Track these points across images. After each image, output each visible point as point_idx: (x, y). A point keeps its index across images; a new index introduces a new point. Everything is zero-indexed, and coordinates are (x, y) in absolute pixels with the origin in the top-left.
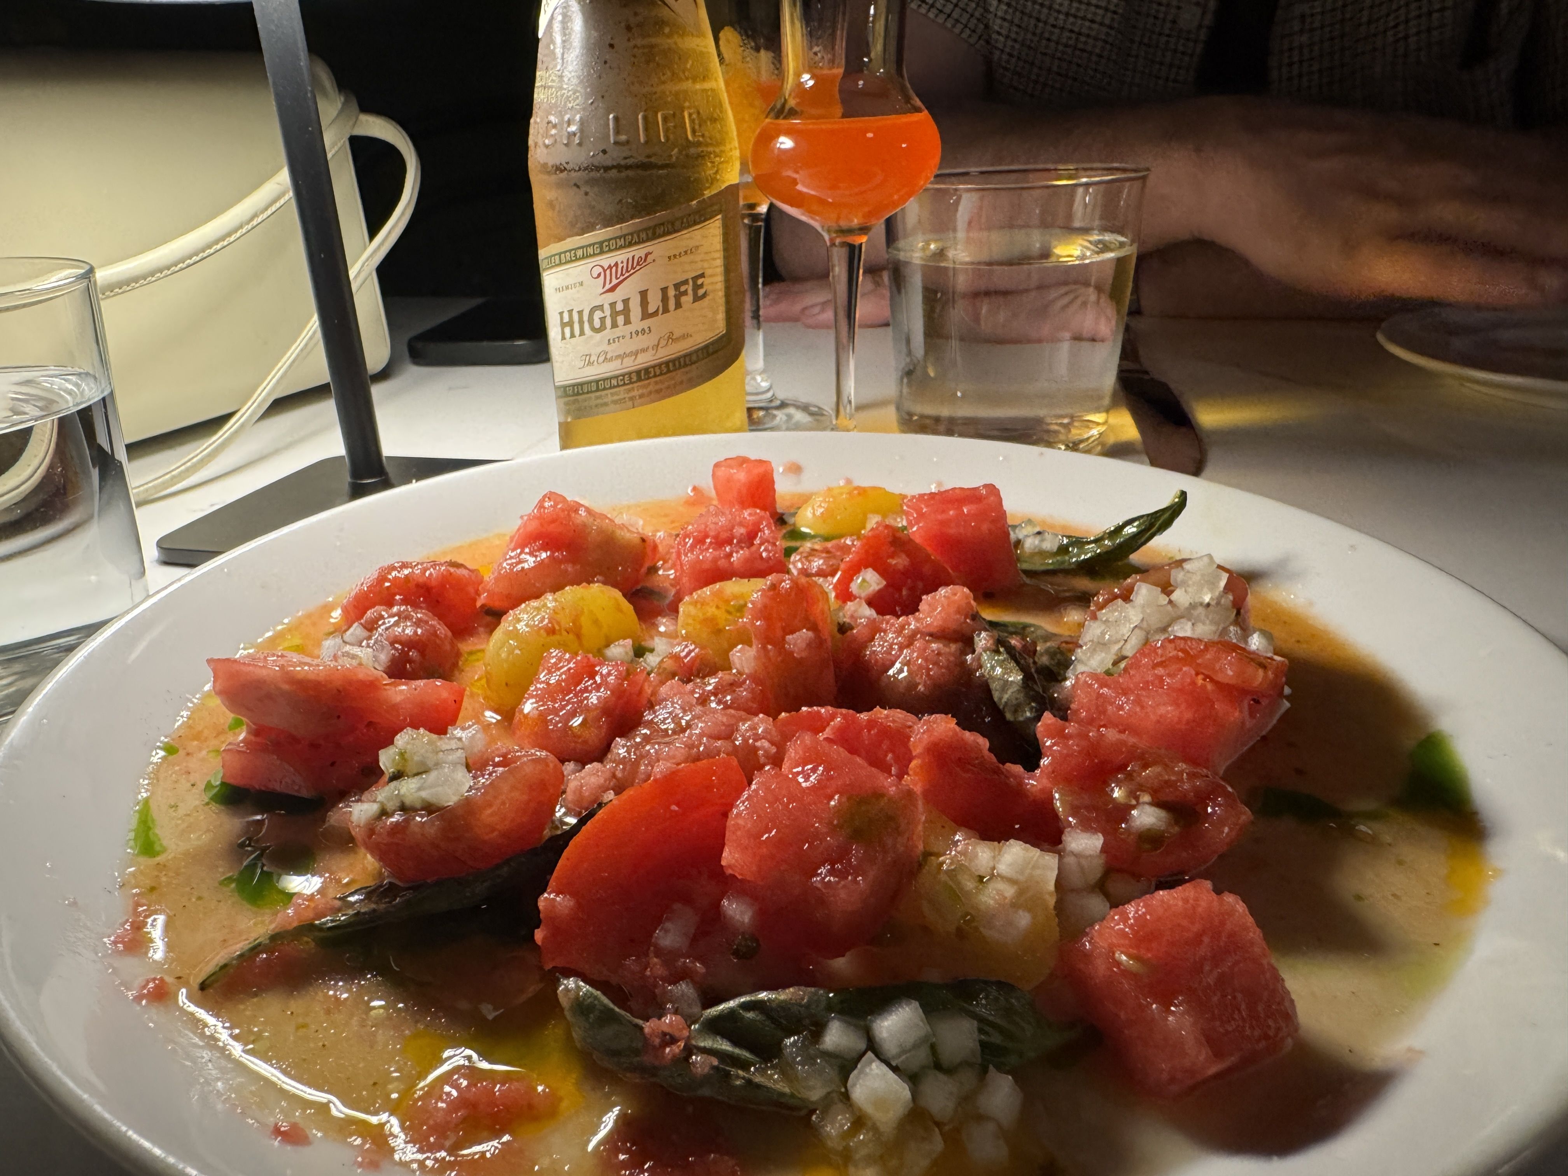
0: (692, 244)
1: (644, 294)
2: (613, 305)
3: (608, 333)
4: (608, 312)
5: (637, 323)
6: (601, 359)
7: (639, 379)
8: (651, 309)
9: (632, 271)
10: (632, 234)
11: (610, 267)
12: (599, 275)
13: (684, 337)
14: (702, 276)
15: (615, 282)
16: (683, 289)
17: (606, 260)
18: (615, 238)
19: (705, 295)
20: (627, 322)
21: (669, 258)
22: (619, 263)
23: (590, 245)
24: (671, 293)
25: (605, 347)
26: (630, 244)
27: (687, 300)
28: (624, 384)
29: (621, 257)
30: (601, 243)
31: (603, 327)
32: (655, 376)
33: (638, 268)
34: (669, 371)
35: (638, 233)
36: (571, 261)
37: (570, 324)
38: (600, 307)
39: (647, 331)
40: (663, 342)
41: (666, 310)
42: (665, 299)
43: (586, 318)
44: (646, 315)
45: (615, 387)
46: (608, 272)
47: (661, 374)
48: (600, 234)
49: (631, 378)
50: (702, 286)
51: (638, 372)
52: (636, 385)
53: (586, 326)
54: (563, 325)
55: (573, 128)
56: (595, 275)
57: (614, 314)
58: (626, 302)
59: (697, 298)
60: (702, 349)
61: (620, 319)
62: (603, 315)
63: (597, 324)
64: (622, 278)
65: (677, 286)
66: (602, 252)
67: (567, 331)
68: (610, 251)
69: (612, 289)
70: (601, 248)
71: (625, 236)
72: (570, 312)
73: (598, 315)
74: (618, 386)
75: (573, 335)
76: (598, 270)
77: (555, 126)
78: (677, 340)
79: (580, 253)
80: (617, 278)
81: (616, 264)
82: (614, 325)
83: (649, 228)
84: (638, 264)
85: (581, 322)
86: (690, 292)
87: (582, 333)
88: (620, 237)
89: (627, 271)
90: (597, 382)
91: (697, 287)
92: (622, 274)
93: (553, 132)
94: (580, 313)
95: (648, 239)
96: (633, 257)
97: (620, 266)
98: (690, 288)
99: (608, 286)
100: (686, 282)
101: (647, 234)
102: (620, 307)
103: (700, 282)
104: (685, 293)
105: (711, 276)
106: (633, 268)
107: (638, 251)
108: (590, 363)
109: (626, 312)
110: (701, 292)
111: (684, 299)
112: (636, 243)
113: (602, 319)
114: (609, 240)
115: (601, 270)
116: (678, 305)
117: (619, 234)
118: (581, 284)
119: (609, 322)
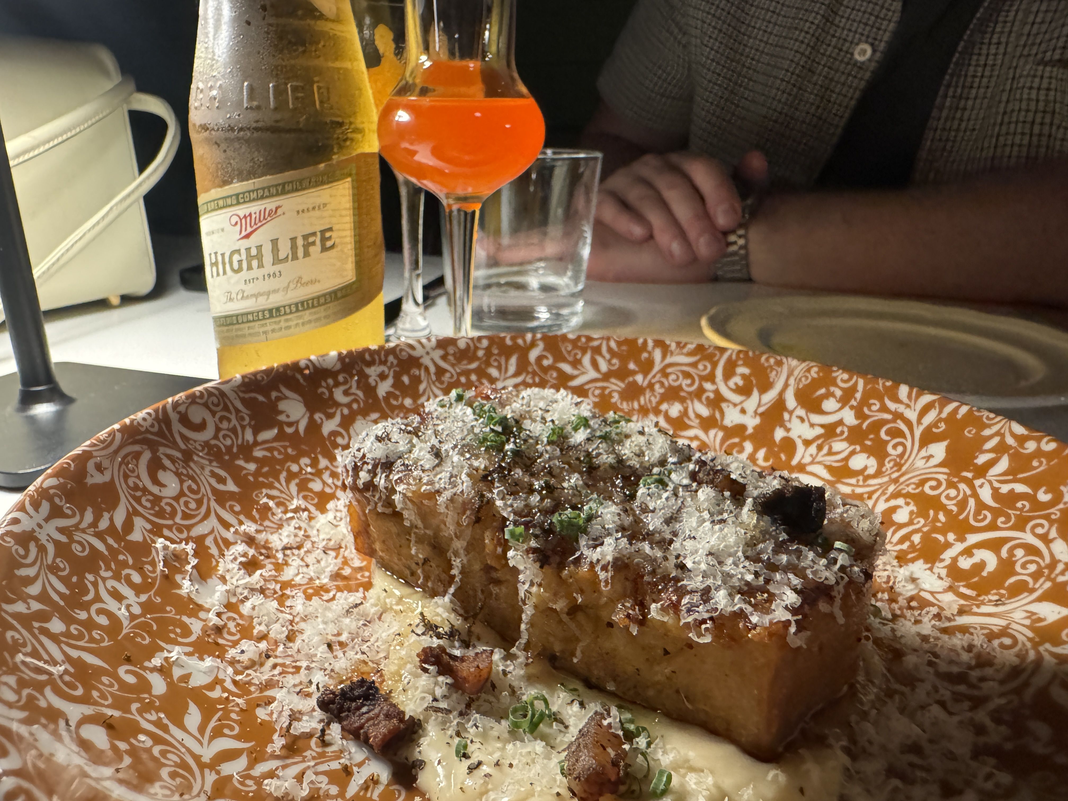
0: (319, 201)
1: (275, 242)
2: (248, 250)
3: (245, 274)
4: (244, 257)
5: (269, 266)
6: (240, 296)
7: (271, 316)
8: (282, 255)
9: (264, 222)
10: (263, 189)
11: (245, 217)
12: (236, 223)
13: (312, 282)
14: (330, 229)
15: (249, 230)
16: (311, 239)
17: (243, 210)
18: (249, 192)
19: (333, 247)
20: (261, 266)
21: (298, 212)
22: (253, 213)
23: (228, 197)
24: (300, 242)
25: (243, 287)
26: (262, 198)
27: (315, 250)
28: (259, 320)
29: (254, 208)
30: (237, 195)
31: (240, 270)
32: (285, 314)
33: (269, 219)
34: (297, 310)
35: (269, 188)
36: (214, 210)
37: (217, 264)
38: (238, 251)
39: (278, 274)
40: (292, 286)
41: (295, 257)
42: (294, 247)
43: (227, 260)
44: (277, 261)
45: (250, 321)
46: (243, 221)
47: (291, 313)
48: (237, 187)
49: (264, 315)
50: (330, 238)
51: (270, 311)
52: (268, 321)
53: (228, 267)
54: (212, 265)
55: (214, 93)
56: (233, 223)
57: (250, 258)
58: (259, 248)
59: (324, 249)
60: (330, 293)
61: (255, 263)
62: (239, 258)
63: (236, 266)
64: (255, 227)
65: (305, 237)
66: (238, 203)
68: (245, 202)
69: (247, 236)
70: (238, 199)
71: (257, 190)
72: (216, 254)
73: (236, 258)
74: (254, 321)
75: (218, 274)
76: (235, 219)
77: (202, 91)
78: (307, 284)
79: (221, 203)
80: (251, 226)
81: (250, 215)
82: (250, 268)
83: (279, 185)
84: (269, 215)
85: (224, 263)
86: (318, 242)
87: (225, 273)
88: (253, 191)
89: (260, 221)
90: (237, 316)
91: (324, 240)
92: (255, 224)
93: (201, 96)
94: (223, 255)
95: (277, 194)
96: (265, 209)
97: (253, 216)
98: (318, 239)
99: (244, 234)
100: (314, 234)
101: (277, 190)
102: (254, 252)
103: (328, 235)
104: (313, 243)
105: (339, 230)
106: (264, 218)
107: (270, 204)
108: (231, 300)
109: (259, 256)
110: (329, 244)
111: (312, 249)
112: (267, 197)
113: (240, 262)
114: (244, 193)
115: (237, 219)
116: (307, 254)
117: (252, 188)
118: (223, 230)
119: (245, 265)
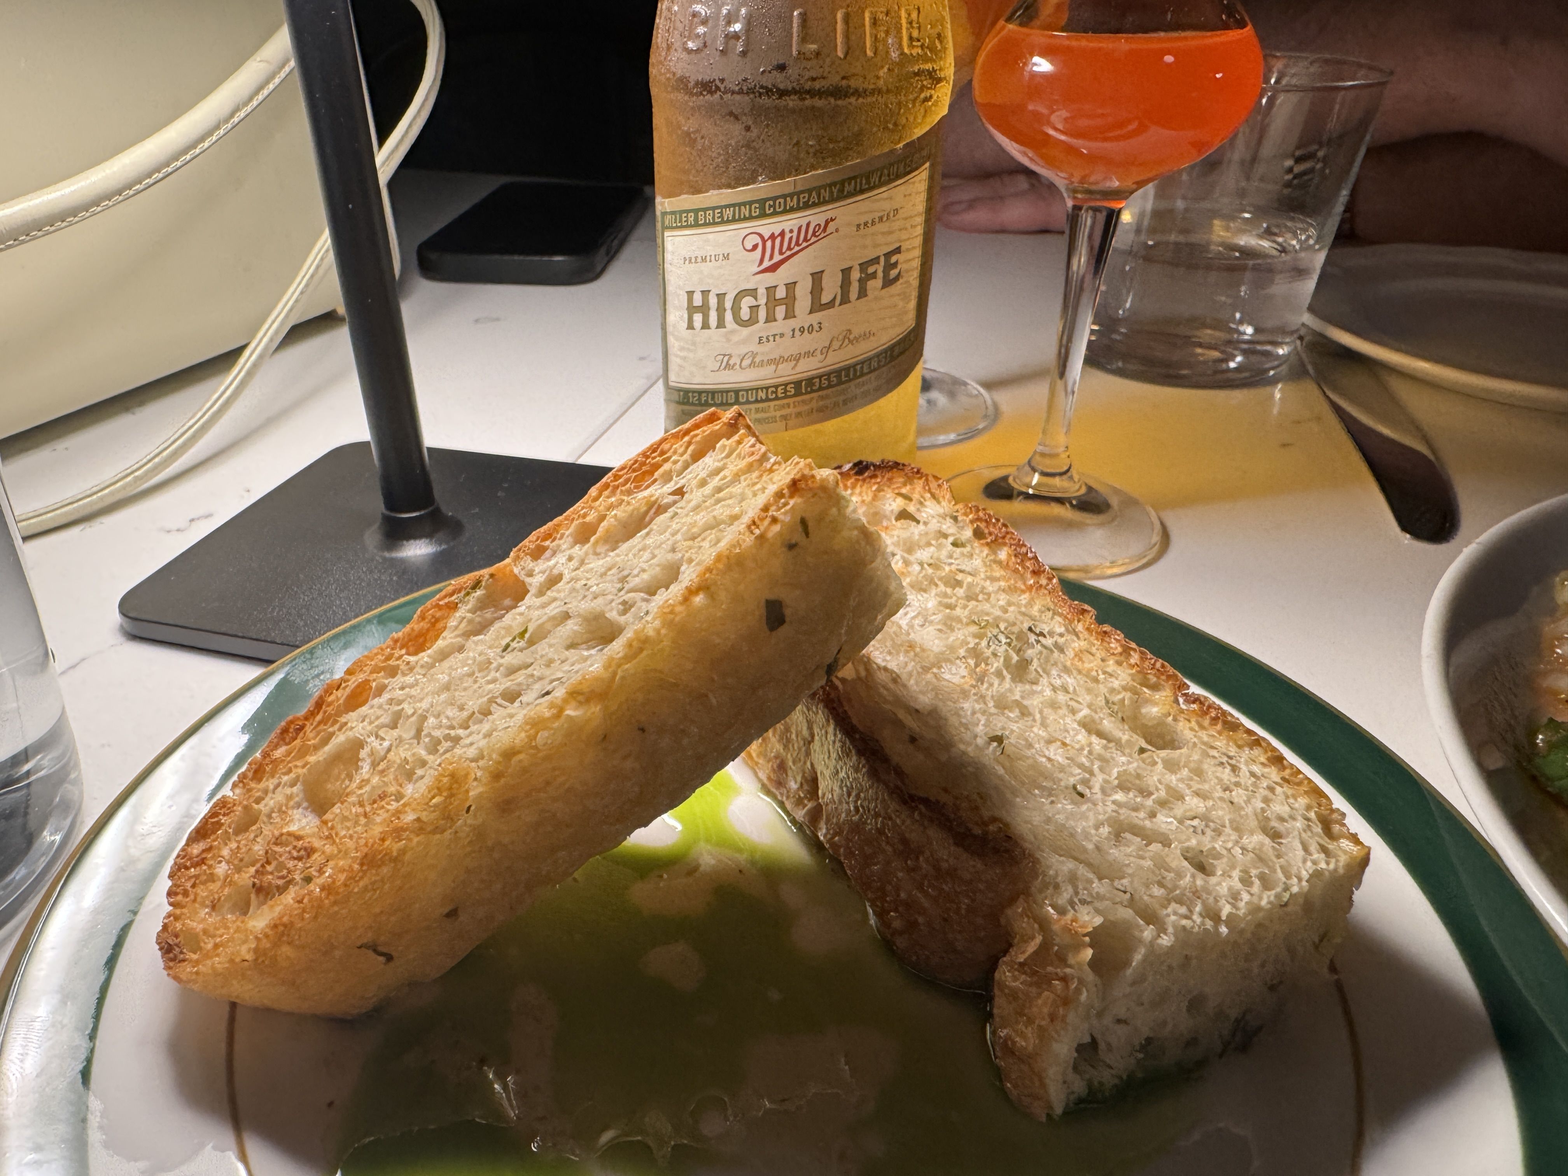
0: (887, 206)
1: (817, 277)
2: (771, 290)
3: (760, 328)
4: (762, 301)
5: (803, 315)
6: (746, 362)
7: (798, 393)
8: (825, 298)
9: (805, 244)
10: (809, 191)
11: (773, 237)
12: (755, 247)
13: (866, 336)
14: (898, 250)
15: (777, 258)
16: (871, 270)
17: (768, 227)
18: (784, 197)
19: (897, 278)
20: (790, 314)
21: (858, 226)
22: (787, 231)
23: (744, 204)
24: (856, 275)
25: (754, 347)
26: (807, 206)
27: (875, 285)
28: (777, 398)
29: (790, 223)
30: (762, 202)
31: (752, 321)
32: (821, 389)
33: (814, 239)
34: (840, 383)
35: (818, 189)
36: (714, 224)
37: (704, 309)
38: (753, 293)
39: (816, 327)
40: (836, 345)
41: (845, 300)
42: (845, 284)
43: (728, 304)
44: (817, 306)
45: (762, 401)
46: (769, 244)
47: (830, 386)
48: (762, 188)
49: (786, 391)
50: (895, 265)
51: (797, 384)
52: (790, 401)
53: (729, 316)
54: (692, 309)
55: (737, 27)
56: (749, 246)
57: (772, 302)
58: (790, 287)
59: (888, 282)
60: (885, 351)
61: (780, 311)
62: (755, 303)
63: (745, 314)
64: (789, 253)
65: (863, 266)
66: (763, 215)
67: (698, 318)
68: (775, 214)
69: (773, 268)
70: (762, 208)
71: (798, 194)
72: (705, 293)
73: (747, 302)
74: (768, 400)
75: (705, 326)
76: (756, 240)
77: (704, 22)
78: (857, 339)
79: (729, 213)
80: (781, 253)
81: (782, 234)
82: (771, 318)
83: (834, 184)
84: (814, 234)
85: (721, 310)
86: (880, 274)
87: (721, 324)
88: (791, 195)
89: (797, 244)
90: (737, 392)
91: (888, 268)
92: (789, 248)
93: (701, 30)
94: (721, 297)
95: (833, 200)
96: (808, 225)
97: (787, 236)
98: (880, 268)
99: (767, 264)
100: (876, 260)
101: (831, 192)
102: (781, 293)
103: (893, 259)
104: (874, 276)
105: (908, 250)
106: (805, 240)
107: (815, 217)
108: (728, 366)
109: (790, 300)
110: (893, 273)
111: (871, 284)
112: (815, 205)
113: (754, 309)
114: (774, 199)
115: (758, 240)
116: (863, 293)
117: (790, 189)
118: (726, 257)
119: (762, 314)
